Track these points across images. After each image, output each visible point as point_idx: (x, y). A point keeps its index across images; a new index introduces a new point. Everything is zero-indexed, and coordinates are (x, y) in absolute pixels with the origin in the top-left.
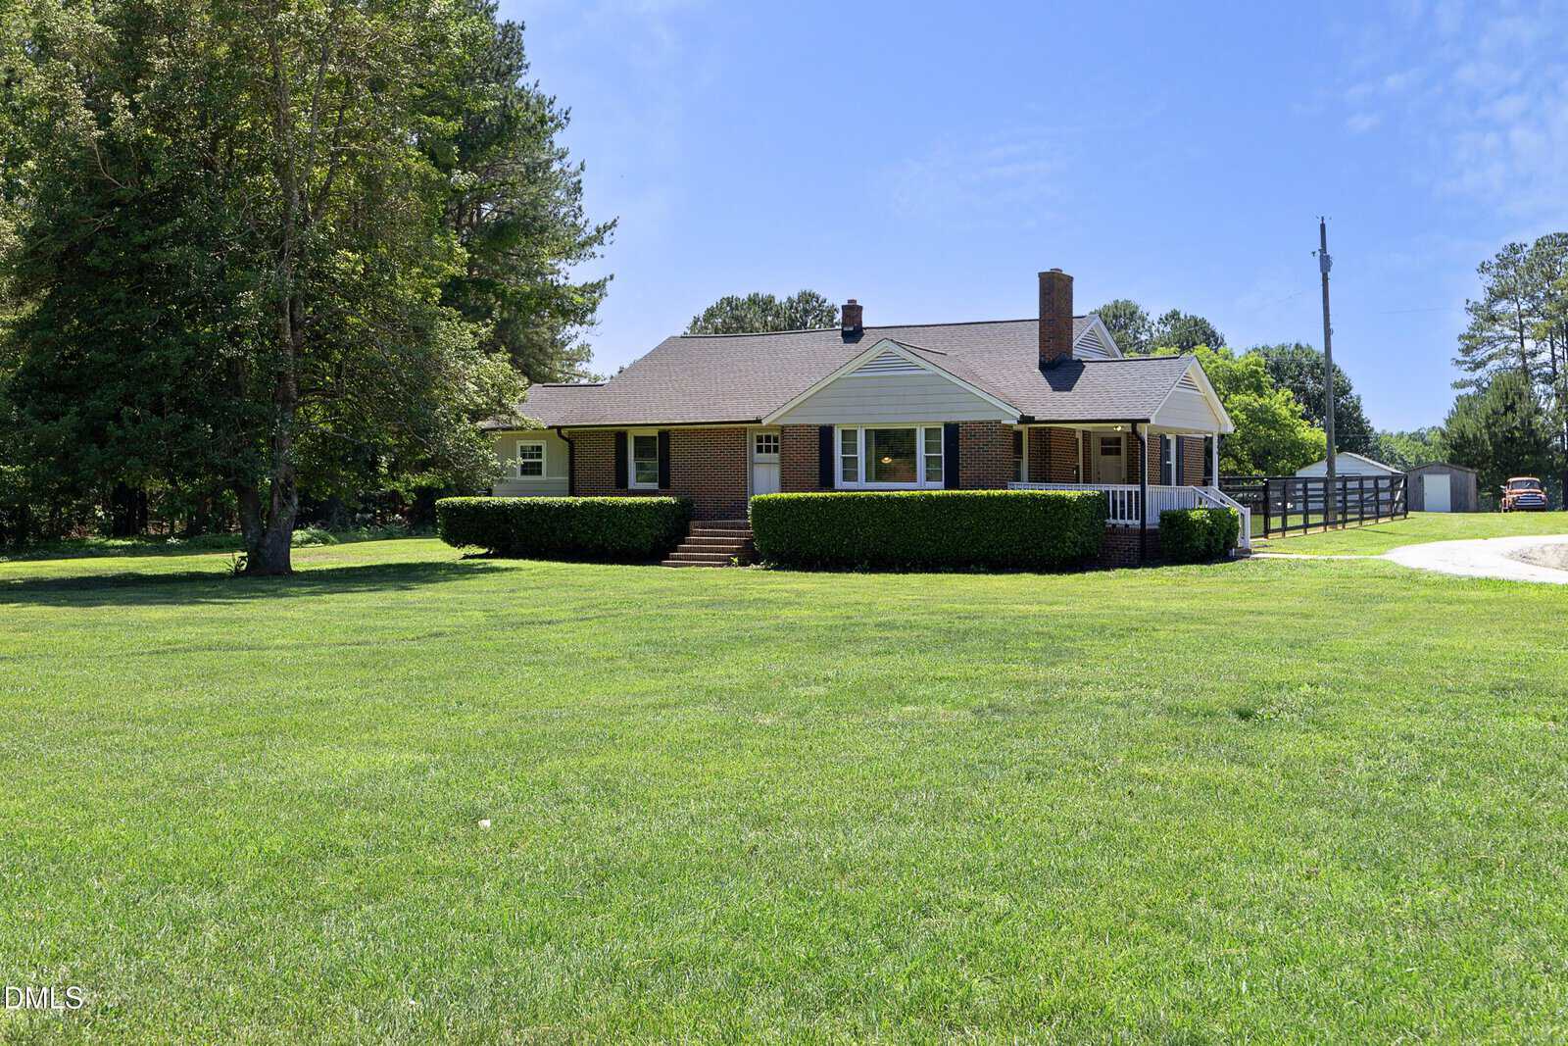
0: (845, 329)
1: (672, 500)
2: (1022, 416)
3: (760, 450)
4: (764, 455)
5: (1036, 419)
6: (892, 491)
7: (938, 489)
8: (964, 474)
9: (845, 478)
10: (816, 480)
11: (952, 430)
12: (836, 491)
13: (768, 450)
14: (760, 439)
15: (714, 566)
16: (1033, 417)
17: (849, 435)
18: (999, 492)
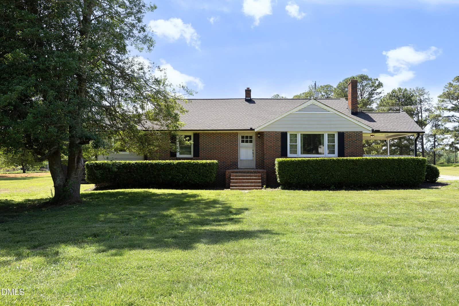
0: (247, 98)
1: (215, 161)
2: (373, 130)
3: (243, 141)
4: (245, 144)
5: (380, 131)
6: (310, 158)
7: (335, 157)
8: (346, 151)
9: (291, 153)
10: (280, 153)
11: (341, 135)
12: (288, 158)
13: (247, 142)
14: (243, 137)
15: (257, 189)
16: (379, 130)
17: (294, 136)
18: (358, 158)
